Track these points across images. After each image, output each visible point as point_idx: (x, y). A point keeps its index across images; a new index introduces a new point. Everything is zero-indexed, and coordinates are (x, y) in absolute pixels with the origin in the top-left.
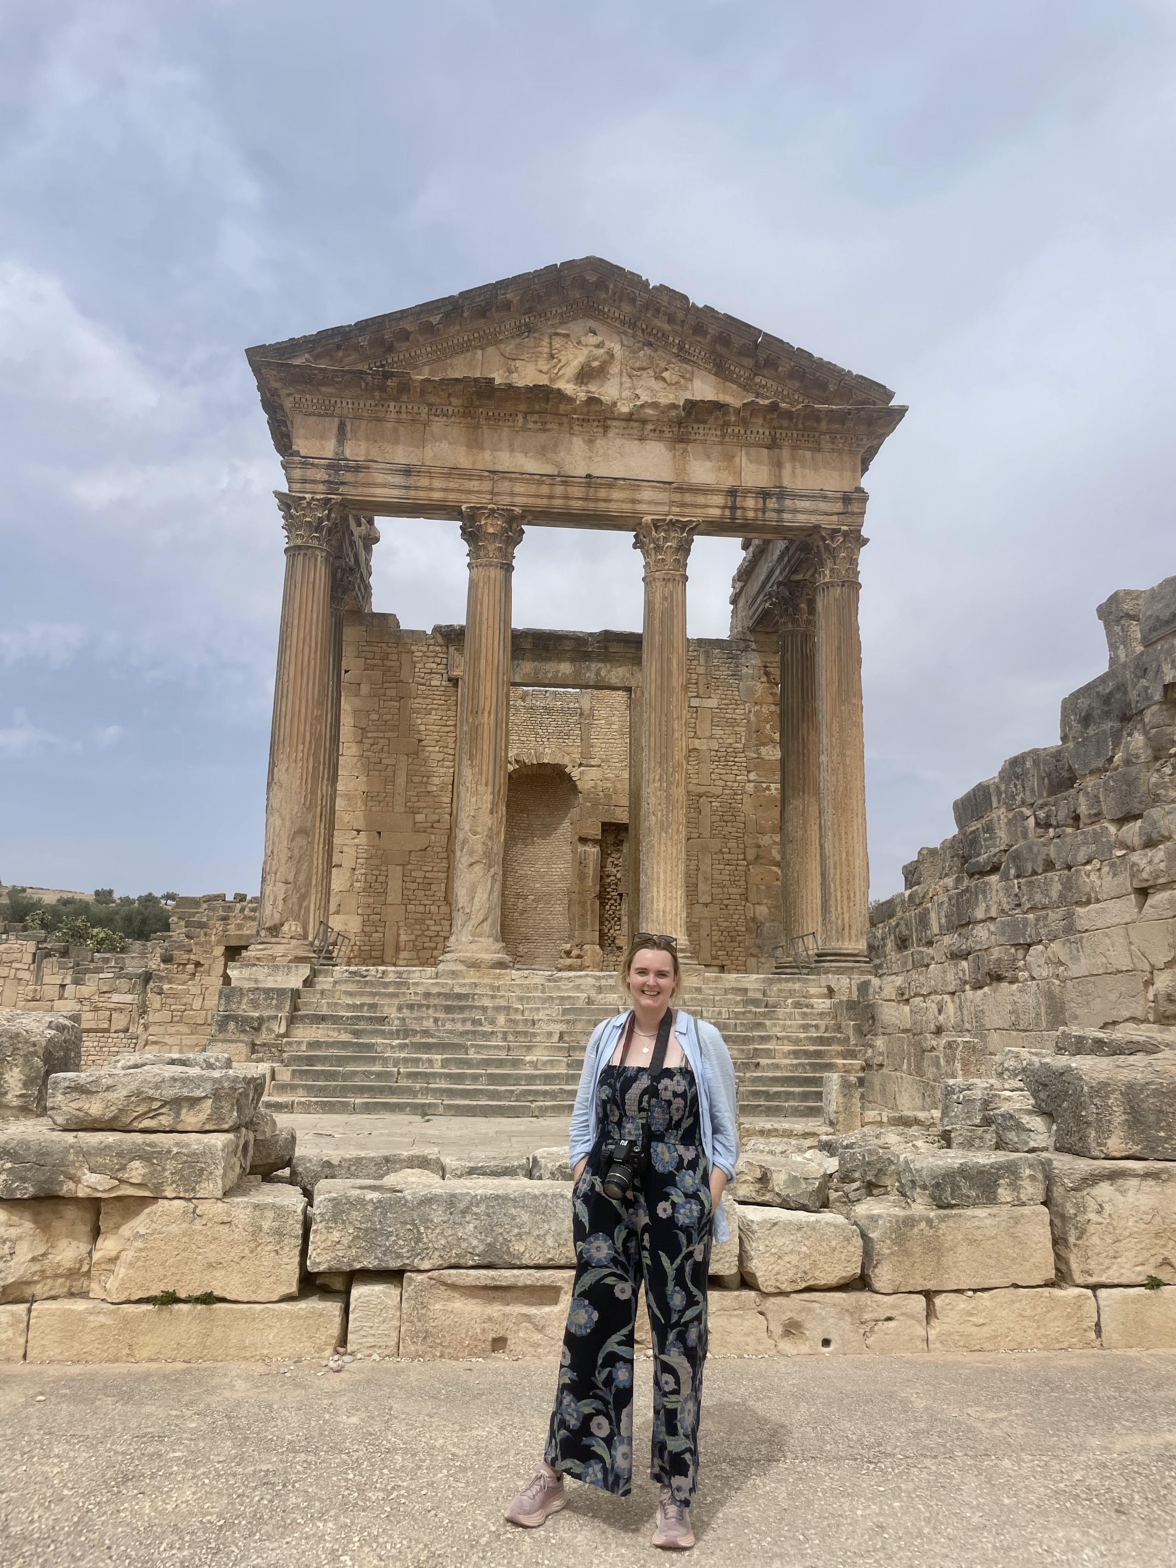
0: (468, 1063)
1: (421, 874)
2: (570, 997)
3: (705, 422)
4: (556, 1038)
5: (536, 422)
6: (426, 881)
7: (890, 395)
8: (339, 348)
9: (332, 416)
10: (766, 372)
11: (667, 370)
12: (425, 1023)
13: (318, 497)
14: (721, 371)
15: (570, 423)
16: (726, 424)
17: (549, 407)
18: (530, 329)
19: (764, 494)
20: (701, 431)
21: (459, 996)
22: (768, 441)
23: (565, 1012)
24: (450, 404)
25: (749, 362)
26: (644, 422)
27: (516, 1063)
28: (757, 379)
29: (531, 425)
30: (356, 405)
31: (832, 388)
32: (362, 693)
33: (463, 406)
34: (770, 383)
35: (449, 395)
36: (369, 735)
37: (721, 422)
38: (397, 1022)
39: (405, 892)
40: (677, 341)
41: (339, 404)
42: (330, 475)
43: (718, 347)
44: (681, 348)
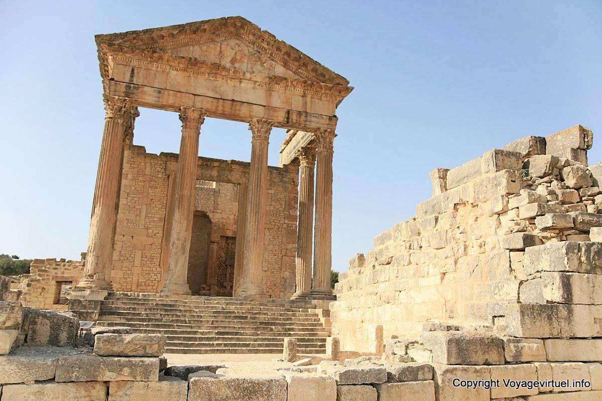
0: (176, 332)
1: (149, 255)
2: (215, 307)
3: (279, 84)
4: (211, 322)
5: (213, 77)
6: (152, 257)
7: (348, 83)
8: (134, 39)
9: (129, 65)
10: (303, 68)
11: (265, 63)
12: (156, 316)
13: (120, 98)
14: (286, 65)
15: (227, 79)
16: (287, 86)
17: (219, 71)
18: (213, 41)
19: (300, 113)
20: (277, 88)
21: (170, 306)
22: (302, 93)
23: (214, 312)
24: (179, 66)
25: (297, 64)
26: (256, 82)
27: (196, 333)
28: (300, 70)
29: (211, 78)
30: (139, 63)
31: (327, 77)
32: (128, 178)
33: (184, 67)
34: (304, 72)
35: (179, 63)
36: (130, 196)
37: (285, 85)
38: (145, 315)
39: (142, 262)
40: (270, 52)
41: (132, 61)
42: (127, 89)
43: (286, 57)
44: (271, 55)
